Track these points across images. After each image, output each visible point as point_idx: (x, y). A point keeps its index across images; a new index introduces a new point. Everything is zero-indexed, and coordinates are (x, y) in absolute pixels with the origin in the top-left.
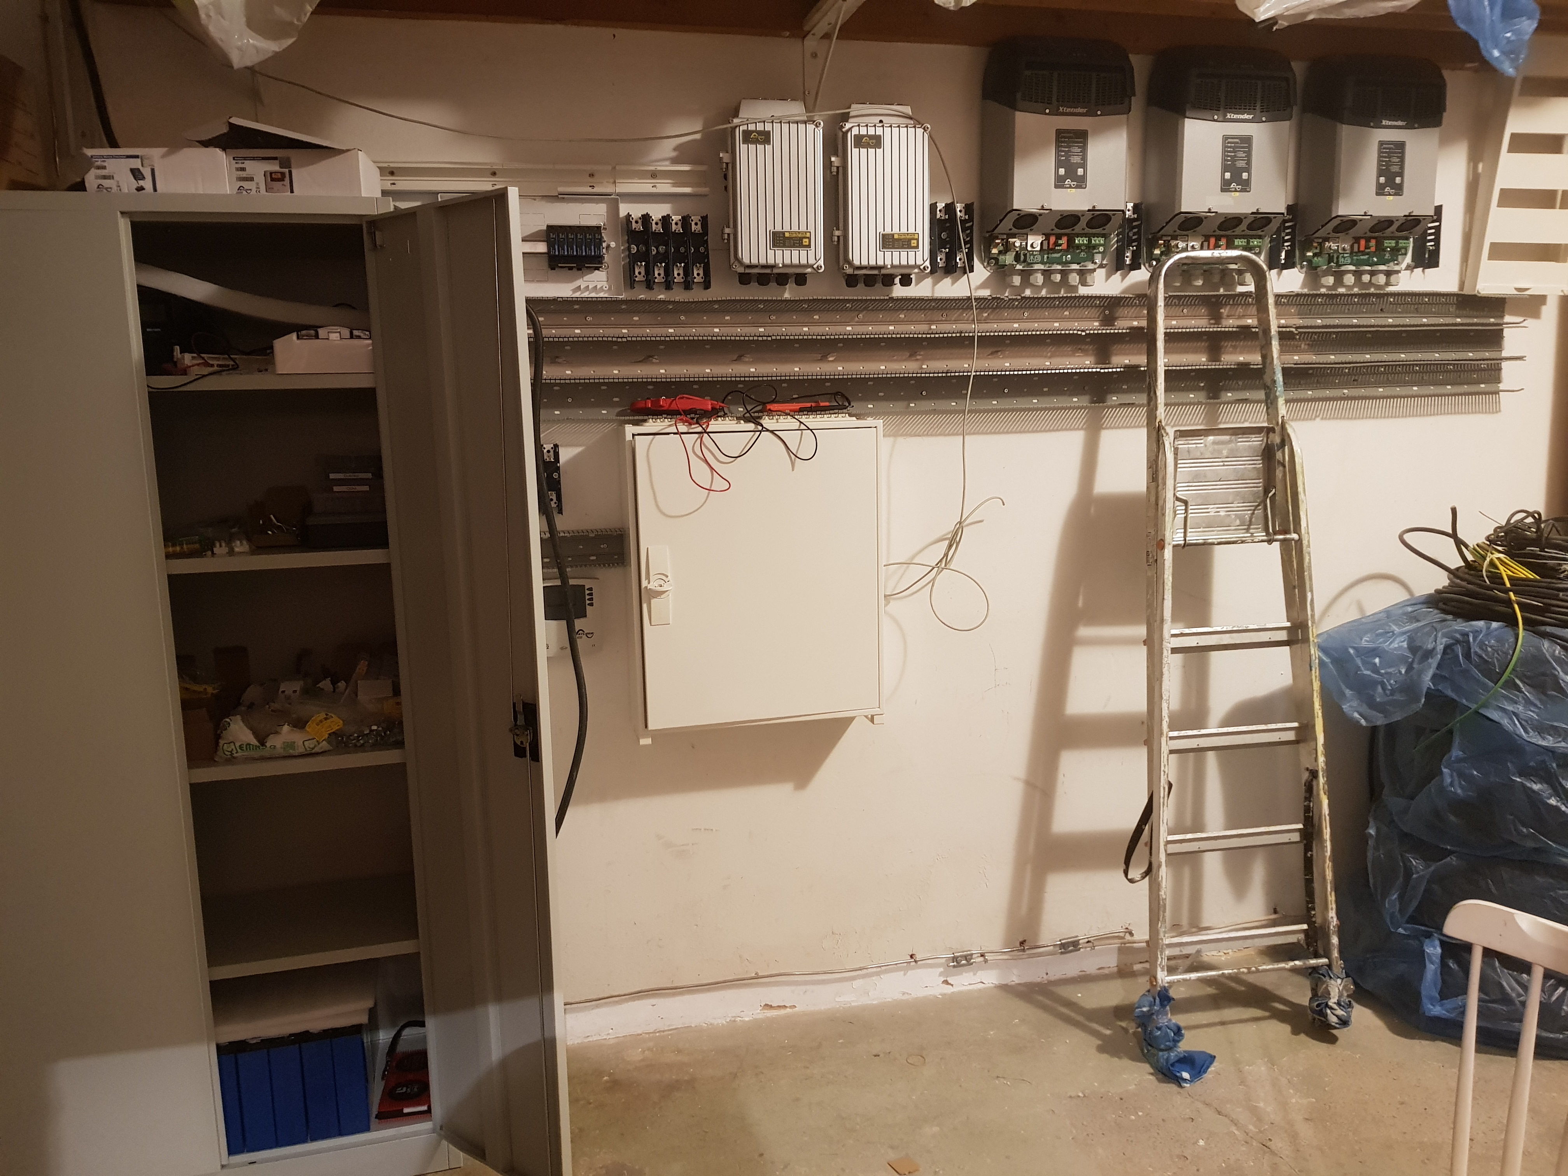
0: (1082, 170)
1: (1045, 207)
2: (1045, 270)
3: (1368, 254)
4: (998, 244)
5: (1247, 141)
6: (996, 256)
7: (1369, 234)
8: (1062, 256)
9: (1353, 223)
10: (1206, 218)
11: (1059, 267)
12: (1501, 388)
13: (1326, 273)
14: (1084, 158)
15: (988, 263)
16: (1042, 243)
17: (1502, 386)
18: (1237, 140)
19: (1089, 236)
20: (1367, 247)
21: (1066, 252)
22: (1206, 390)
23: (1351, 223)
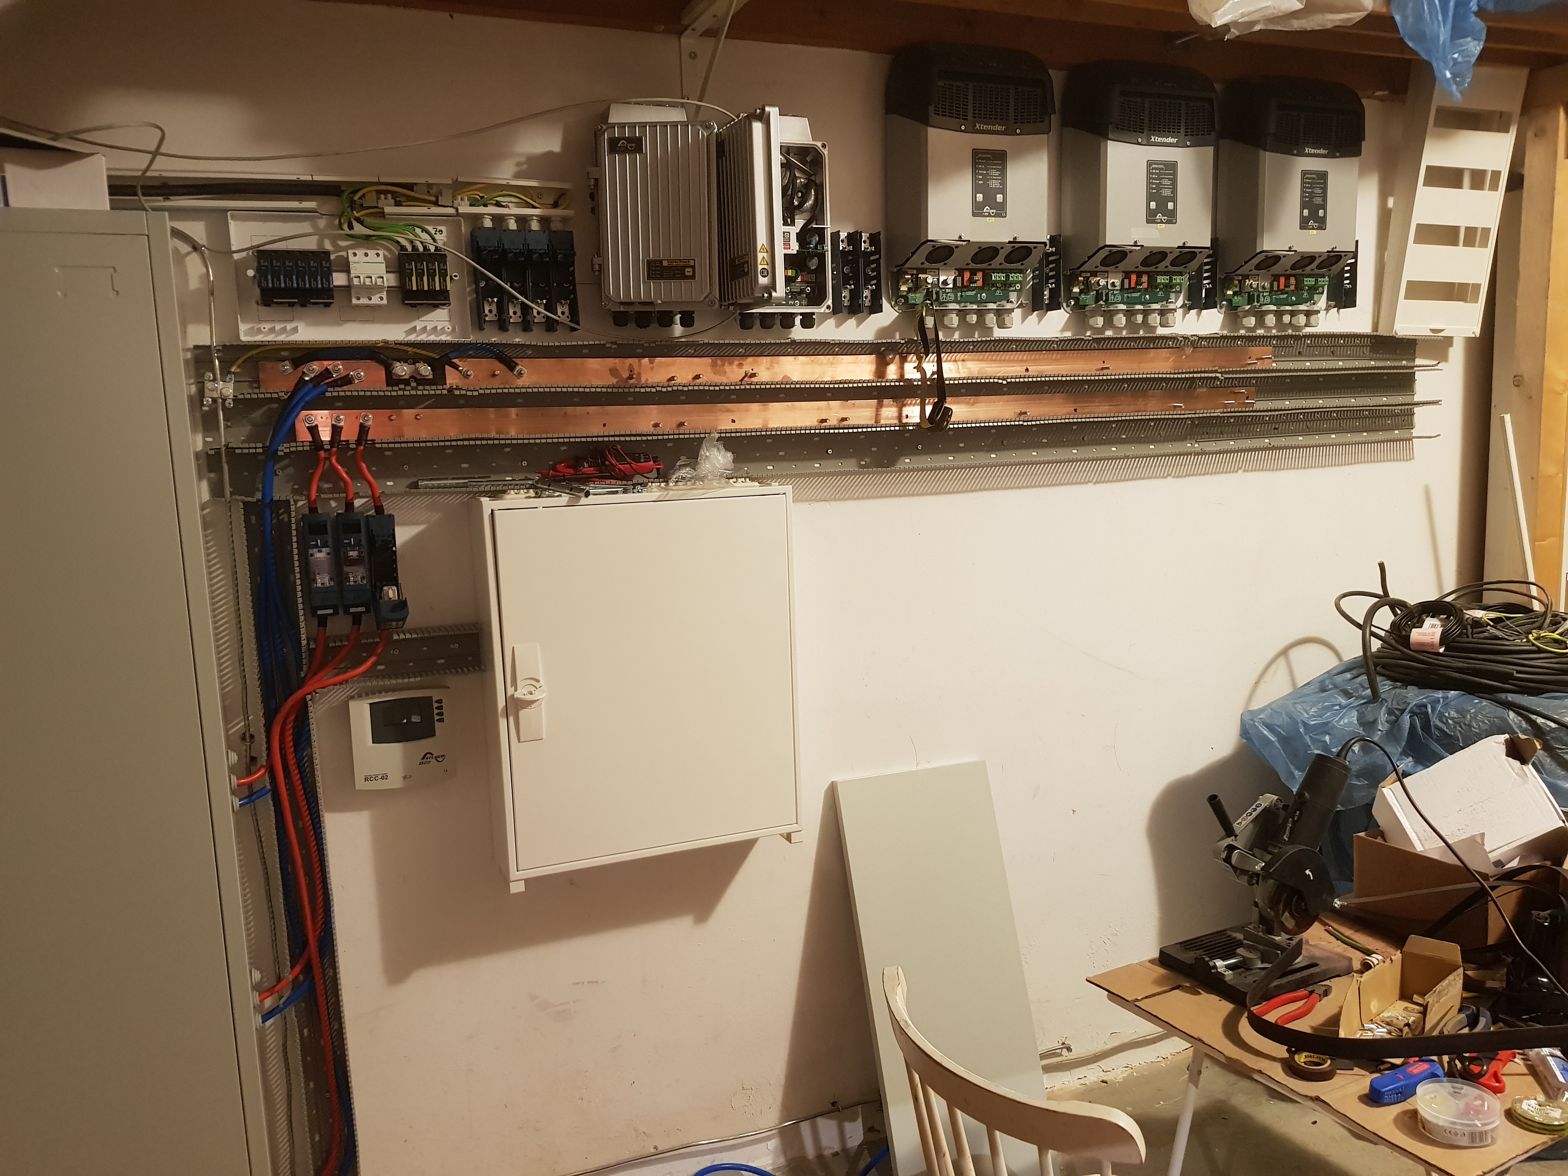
0: (1001, 196)
1: (963, 238)
2: (959, 310)
3: (1287, 293)
4: (908, 280)
5: (1172, 167)
6: (905, 293)
7: (1290, 272)
8: (976, 295)
9: (1277, 259)
10: (1131, 252)
11: (975, 307)
12: (1414, 435)
13: (1247, 314)
14: (1004, 183)
15: (896, 302)
16: (955, 281)
17: (1415, 432)
18: (1162, 166)
19: (1007, 272)
20: (1287, 285)
21: (981, 289)
22: (1128, 443)
23: (1274, 259)
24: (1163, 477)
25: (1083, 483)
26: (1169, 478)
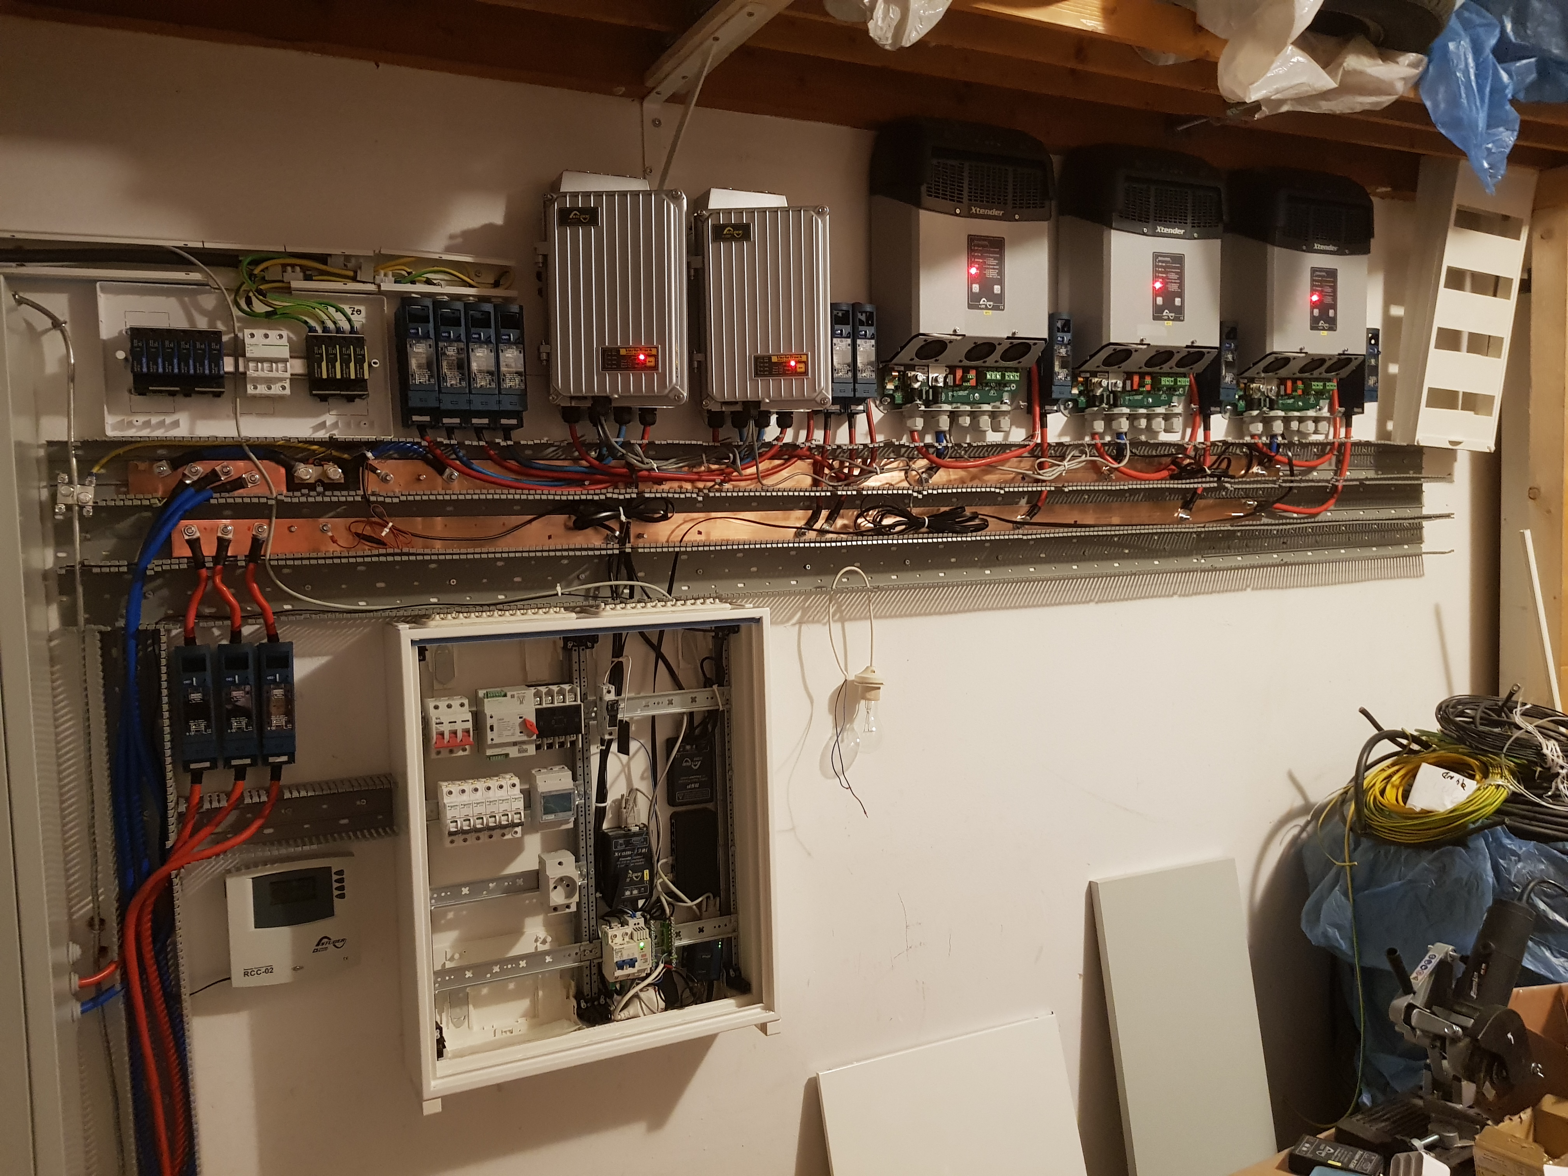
0: (999, 287)
1: (959, 332)
2: (951, 412)
3: (1293, 398)
4: (895, 377)
5: (1179, 259)
6: (891, 392)
7: (1298, 375)
8: (969, 394)
9: (1287, 360)
10: (1136, 351)
11: (968, 408)
12: (1424, 550)
13: (1254, 419)
14: (1001, 273)
15: (881, 402)
16: (945, 378)
17: (1425, 547)
18: (1168, 259)
19: (1003, 370)
20: (1294, 389)
21: (974, 389)
22: (1132, 558)
23: (1284, 361)
24: (1168, 596)
25: (1084, 603)
26: (1176, 597)
